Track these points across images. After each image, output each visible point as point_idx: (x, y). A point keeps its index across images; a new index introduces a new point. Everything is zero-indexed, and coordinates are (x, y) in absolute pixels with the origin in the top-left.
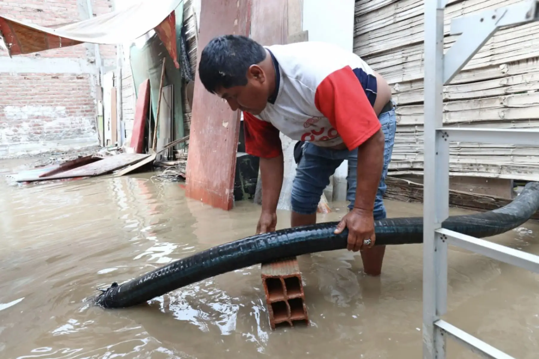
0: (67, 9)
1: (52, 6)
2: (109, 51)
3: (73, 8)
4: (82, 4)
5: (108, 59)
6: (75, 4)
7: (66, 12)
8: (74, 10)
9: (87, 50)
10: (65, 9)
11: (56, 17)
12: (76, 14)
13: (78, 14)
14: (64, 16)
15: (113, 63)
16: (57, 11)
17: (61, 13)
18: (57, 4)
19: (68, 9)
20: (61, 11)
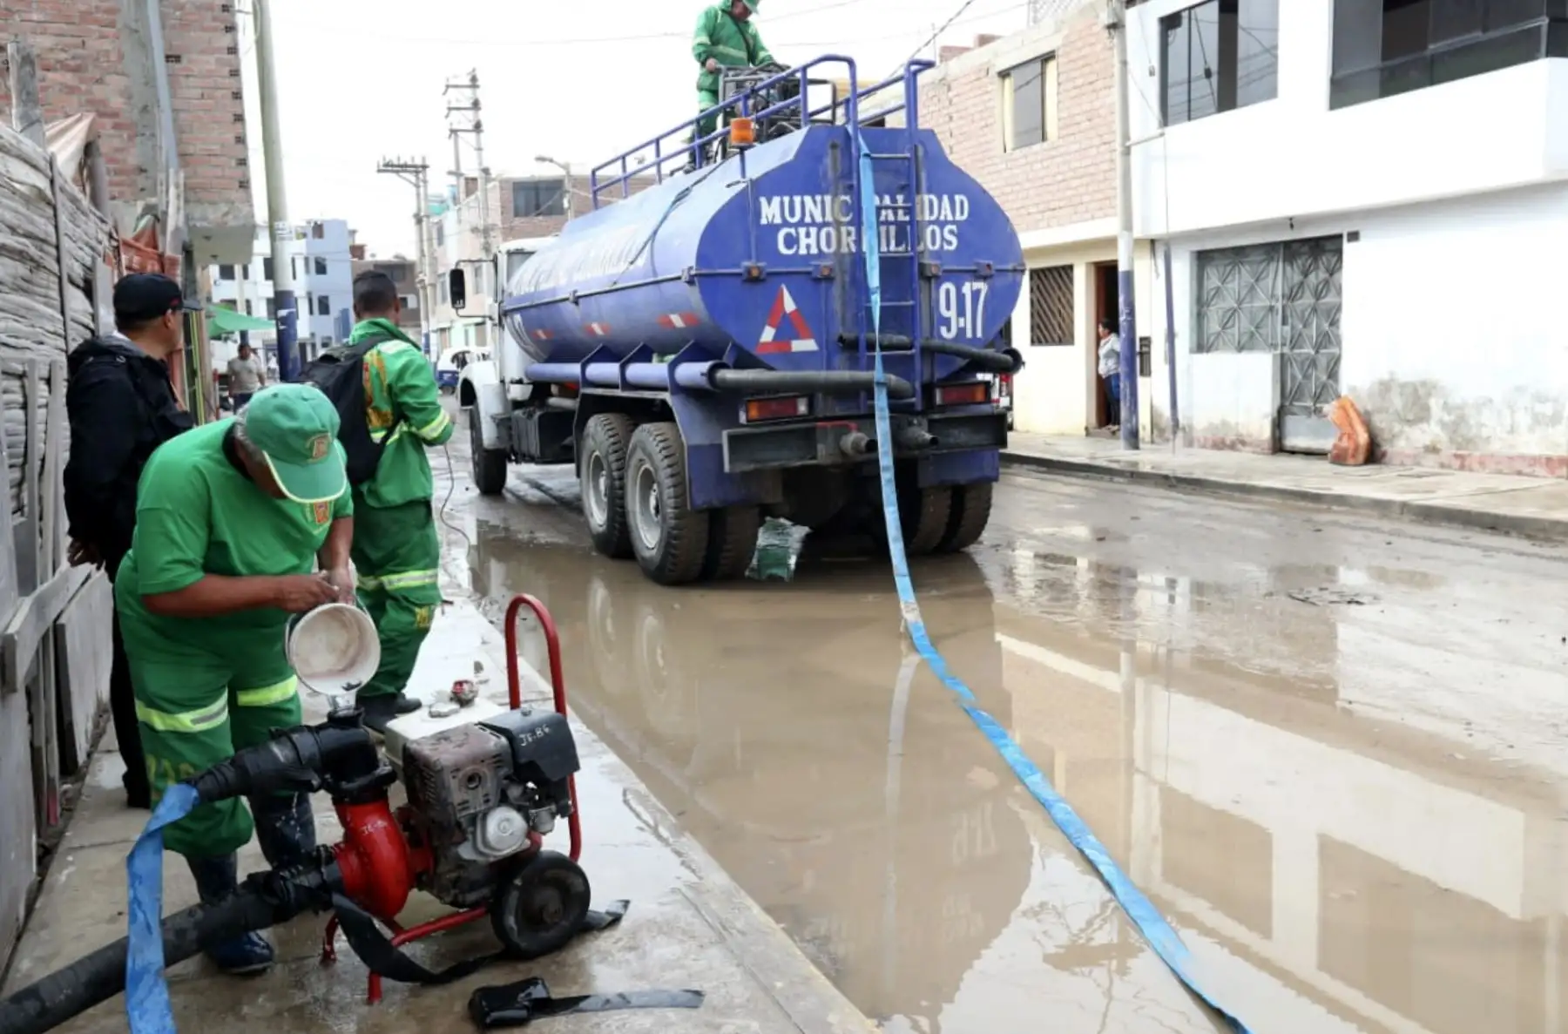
0: (84, 43)
1: (34, 33)
2: (218, 177)
3: (103, 37)
4: (134, 25)
5: (213, 203)
6: (112, 25)
7: (80, 51)
8: (106, 45)
9: (144, 175)
10: (79, 41)
11: (48, 70)
12: (113, 57)
13: (121, 57)
14: (72, 63)
15: (226, 214)
16: (51, 50)
17: (63, 56)
18: (54, 27)
19: (85, 39)
20: (63, 50)
